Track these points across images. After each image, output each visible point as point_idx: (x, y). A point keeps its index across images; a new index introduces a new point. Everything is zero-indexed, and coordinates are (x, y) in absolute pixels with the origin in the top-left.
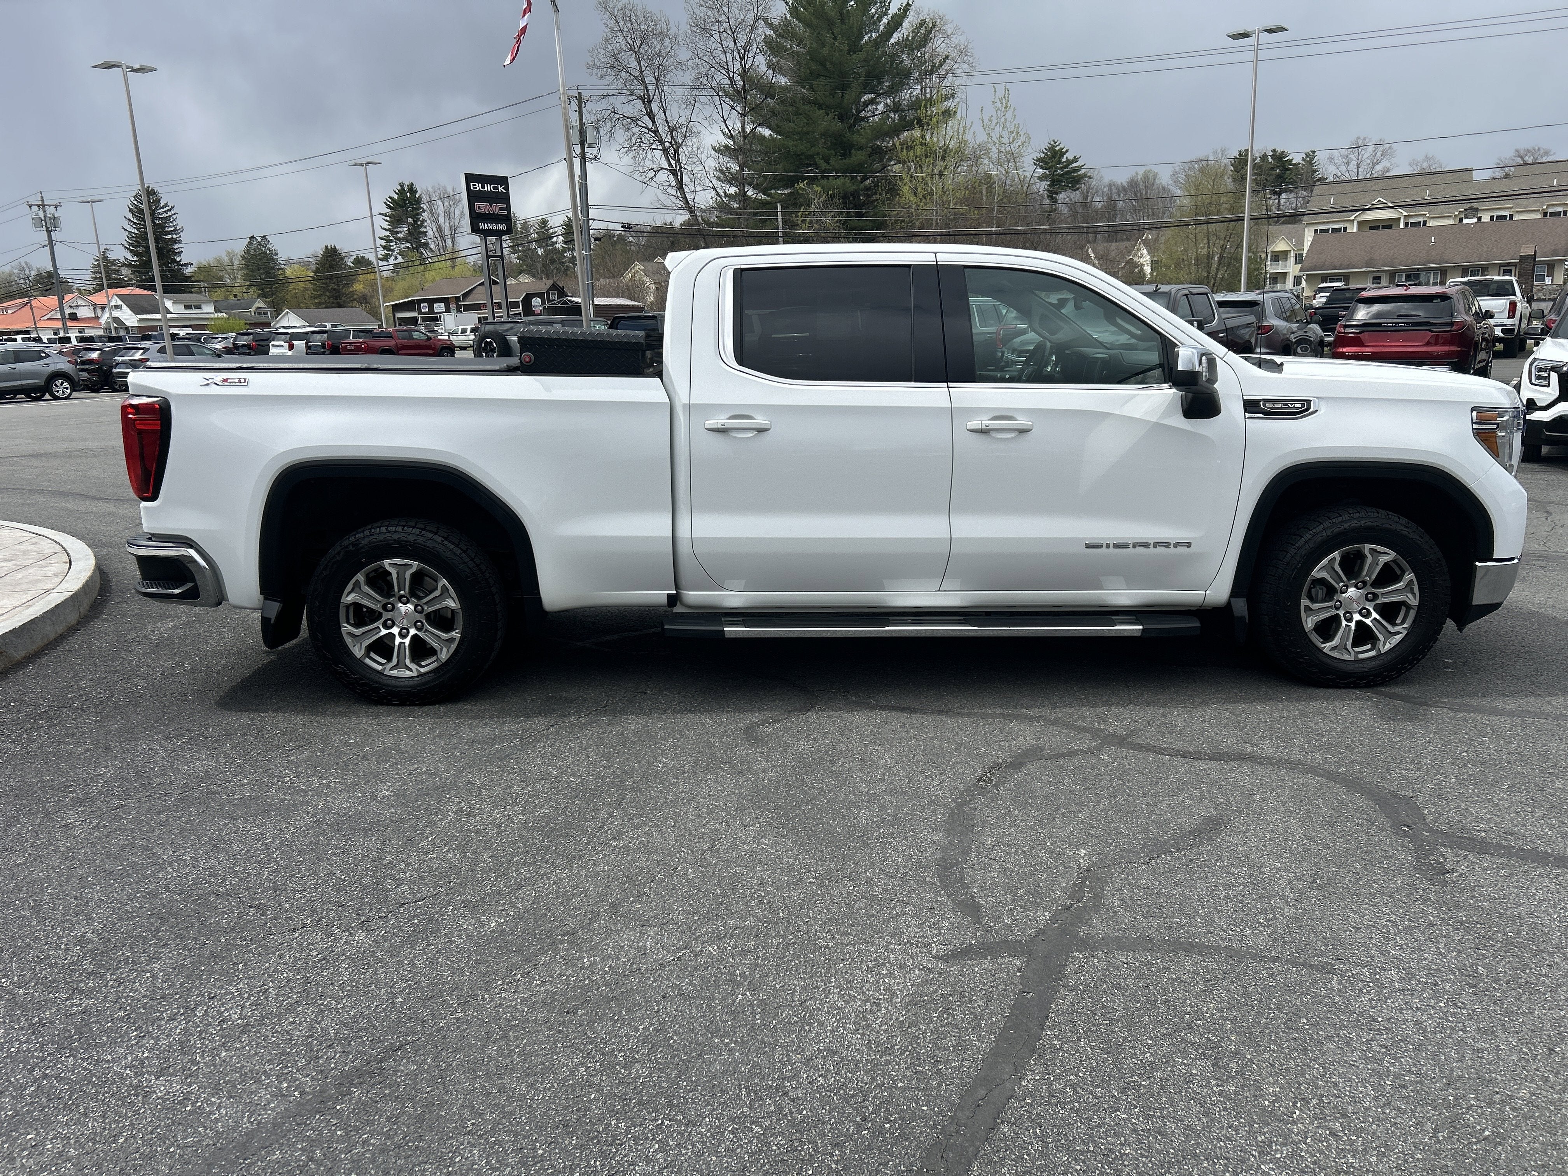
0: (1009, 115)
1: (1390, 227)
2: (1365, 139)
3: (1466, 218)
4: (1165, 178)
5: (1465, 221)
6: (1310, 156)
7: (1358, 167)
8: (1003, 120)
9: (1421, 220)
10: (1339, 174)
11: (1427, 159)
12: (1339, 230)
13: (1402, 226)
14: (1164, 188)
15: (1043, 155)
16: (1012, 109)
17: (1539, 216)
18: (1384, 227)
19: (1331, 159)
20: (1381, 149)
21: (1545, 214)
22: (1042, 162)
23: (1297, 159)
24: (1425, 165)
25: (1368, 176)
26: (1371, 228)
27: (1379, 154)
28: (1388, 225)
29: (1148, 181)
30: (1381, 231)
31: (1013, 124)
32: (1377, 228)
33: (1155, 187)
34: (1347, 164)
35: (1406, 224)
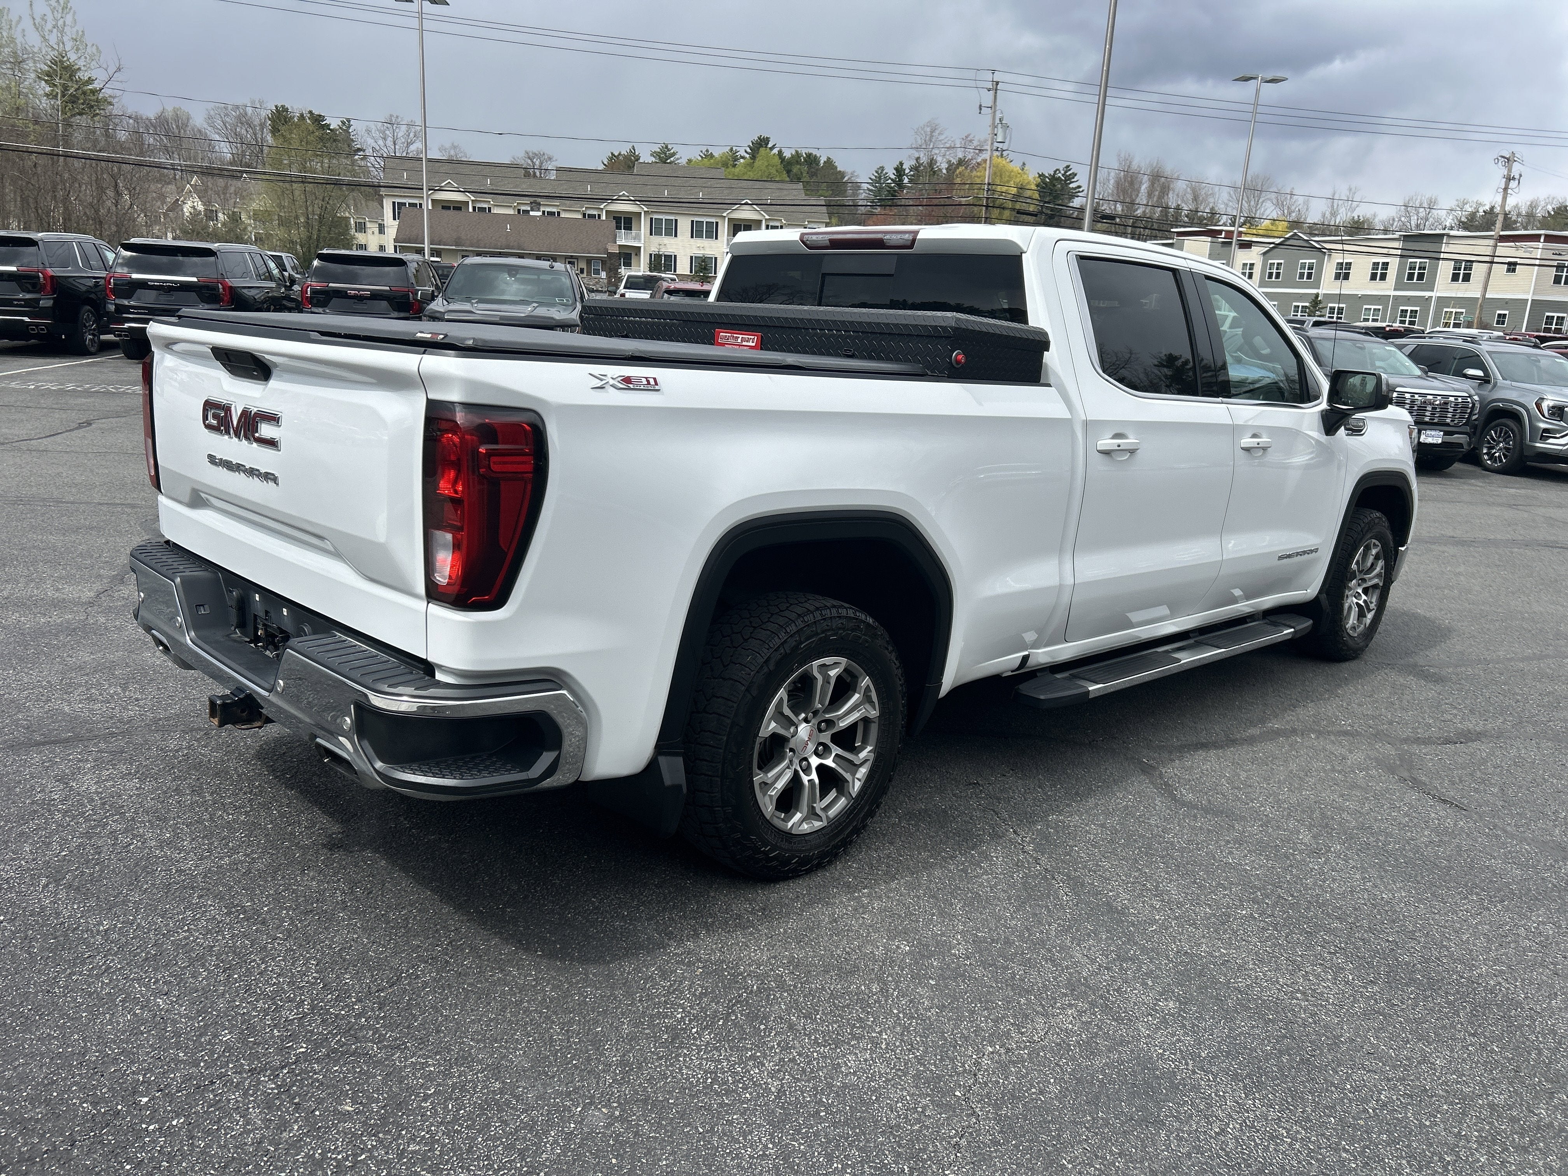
0: (69, 19)
1: (459, 209)
2: (397, 117)
3: (532, 210)
4: (198, 120)
5: (532, 213)
6: (346, 123)
7: (395, 144)
8: (60, 23)
9: (486, 206)
10: (378, 148)
11: (454, 147)
12: (415, 205)
13: (471, 210)
14: (200, 131)
15: (46, 68)
16: (72, 11)
17: (580, 216)
18: (455, 208)
19: (368, 131)
20: (413, 130)
21: (584, 215)
22: (49, 76)
23: (334, 124)
24: (452, 153)
25: (404, 154)
26: (444, 208)
27: (412, 135)
28: (458, 207)
29: (181, 120)
30: (451, 212)
31: (75, 30)
32: (448, 208)
33: (189, 128)
34: (385, 139)
35: (474, 208)
